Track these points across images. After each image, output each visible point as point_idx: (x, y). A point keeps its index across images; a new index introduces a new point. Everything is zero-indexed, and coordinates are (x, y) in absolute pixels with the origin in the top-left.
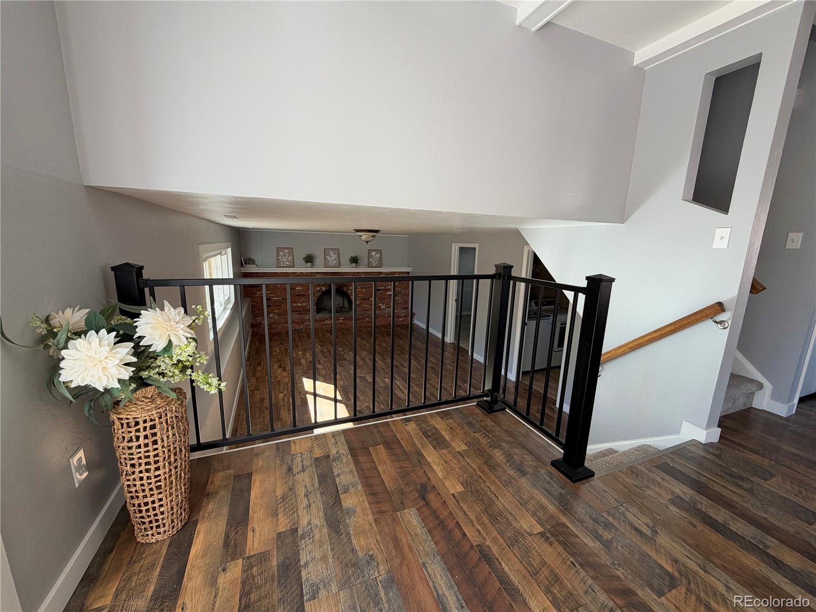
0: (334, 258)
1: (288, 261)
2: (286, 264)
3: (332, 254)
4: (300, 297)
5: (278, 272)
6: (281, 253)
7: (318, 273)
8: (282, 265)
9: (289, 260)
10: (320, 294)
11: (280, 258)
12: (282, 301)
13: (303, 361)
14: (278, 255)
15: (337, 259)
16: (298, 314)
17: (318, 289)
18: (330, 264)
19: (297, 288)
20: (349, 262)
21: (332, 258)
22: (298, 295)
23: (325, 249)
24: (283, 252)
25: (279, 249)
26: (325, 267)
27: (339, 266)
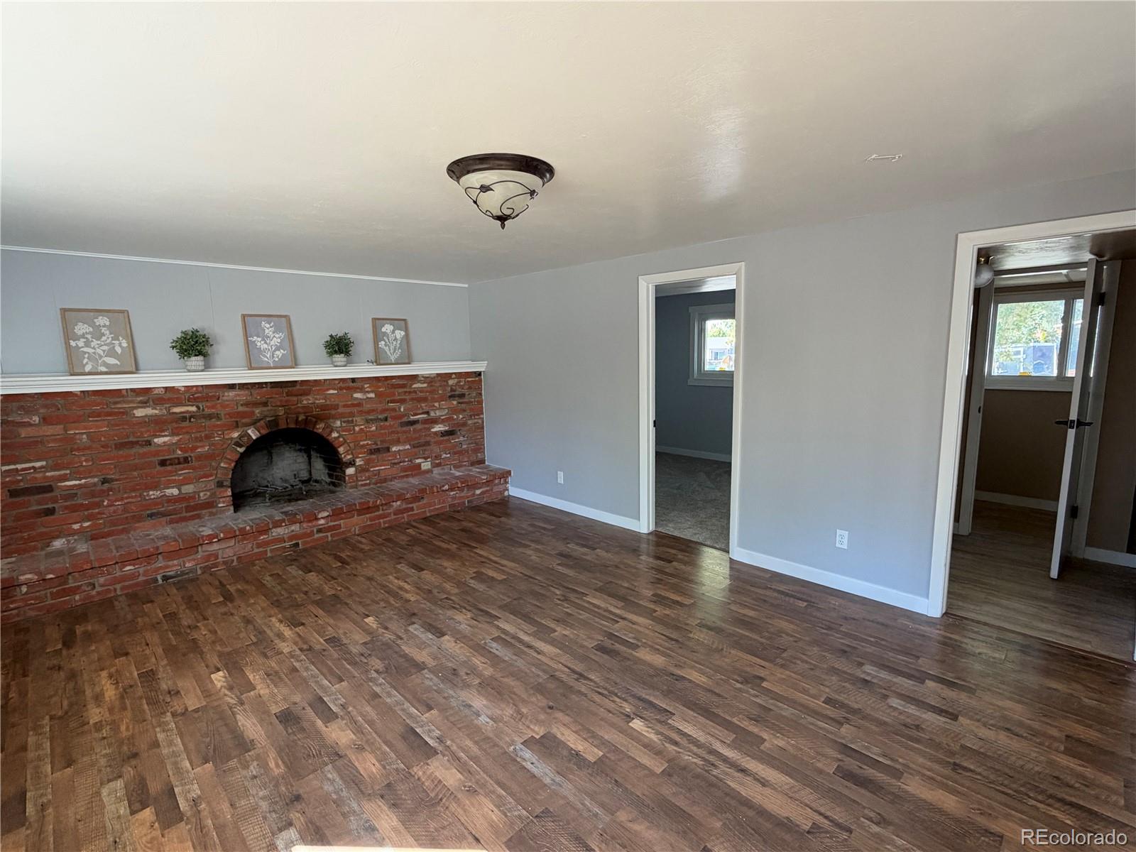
0: (276, 341)
1: (111, 353)
2: (105, 364)
3: (269, 332)
4: (169, 468)
5: (75, 389)
6: (81, 329)
7: (232, 387)
8: (88, 368)
9: (119, 350)
10: (241, 450)
11: (81, 343)
12: (99, 487)
13: (250, 726)
14: (68, 335)
15: (287, 344)
16: (171, 522)
17: (236, 435)
18: (267, 357)
19: (158, 441)
20: (324, 351)
21: (270, 342)
22: (163, 463)
23: (244, 316)
24: (92, 324)
25: (68, 316)
26: (251, 368)
27: (295, 364)
